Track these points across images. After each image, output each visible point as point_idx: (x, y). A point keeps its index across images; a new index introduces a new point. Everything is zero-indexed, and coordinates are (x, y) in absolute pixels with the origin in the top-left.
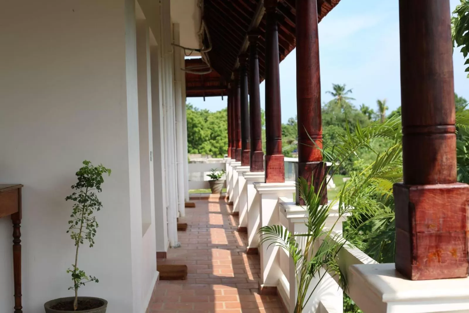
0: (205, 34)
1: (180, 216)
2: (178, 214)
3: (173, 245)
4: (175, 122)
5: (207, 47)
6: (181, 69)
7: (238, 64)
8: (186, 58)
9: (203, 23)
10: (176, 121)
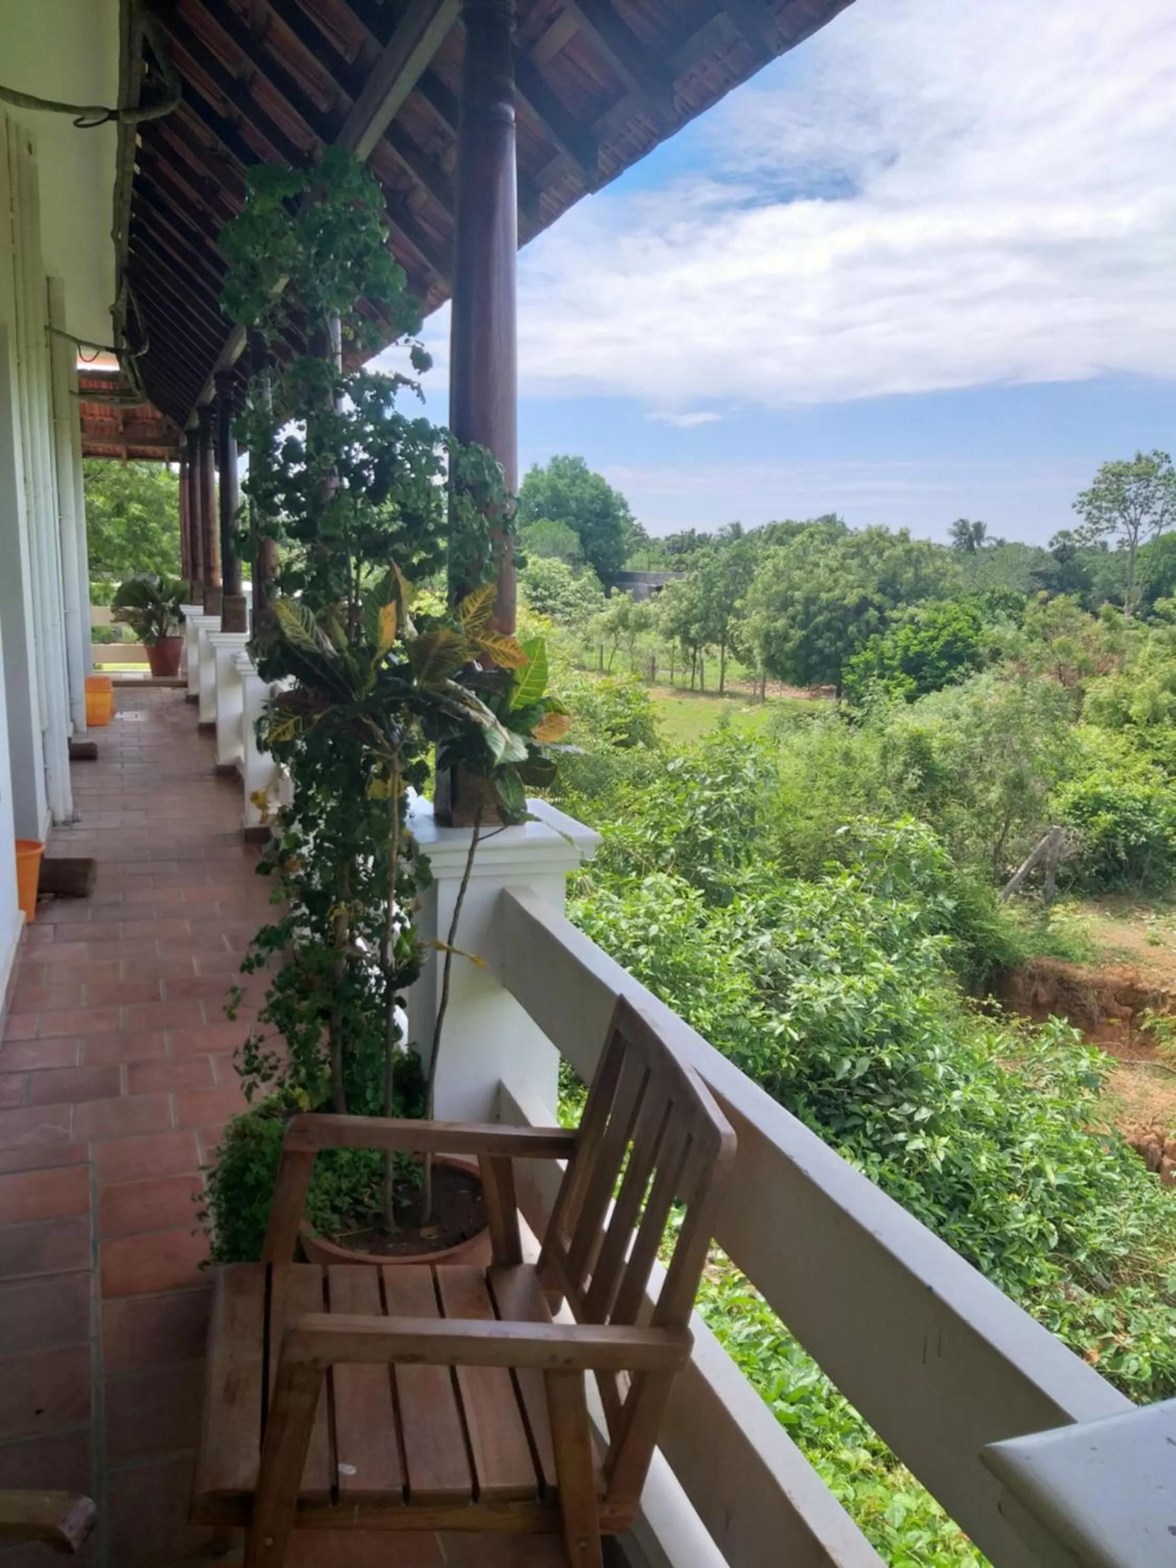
0: (130, 313)
1: (76, 731)
2: (71, 725)
3: (61, 817)
4: (57, 517)
5: (135, 346)
6: (71, 392)
7: (211, 393)
8: (81, 366)
9: (125, 284)
10: (60, 514)
